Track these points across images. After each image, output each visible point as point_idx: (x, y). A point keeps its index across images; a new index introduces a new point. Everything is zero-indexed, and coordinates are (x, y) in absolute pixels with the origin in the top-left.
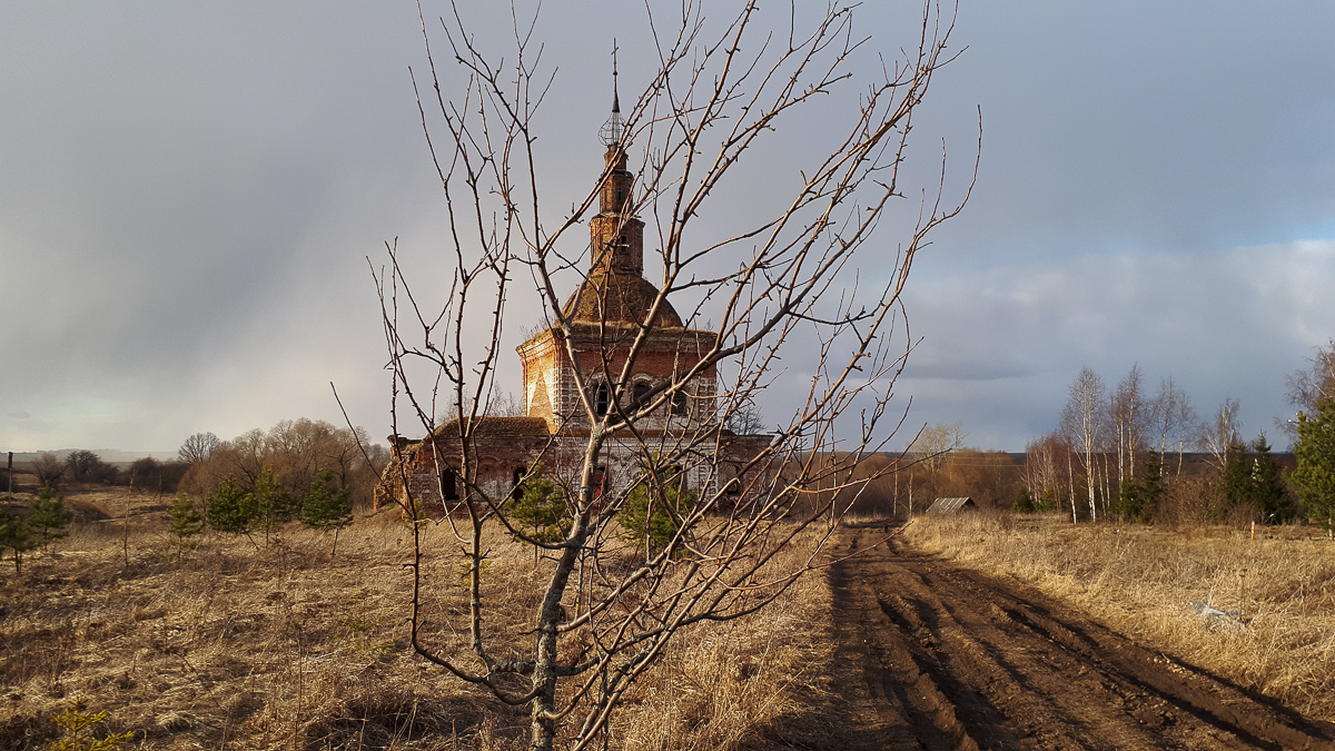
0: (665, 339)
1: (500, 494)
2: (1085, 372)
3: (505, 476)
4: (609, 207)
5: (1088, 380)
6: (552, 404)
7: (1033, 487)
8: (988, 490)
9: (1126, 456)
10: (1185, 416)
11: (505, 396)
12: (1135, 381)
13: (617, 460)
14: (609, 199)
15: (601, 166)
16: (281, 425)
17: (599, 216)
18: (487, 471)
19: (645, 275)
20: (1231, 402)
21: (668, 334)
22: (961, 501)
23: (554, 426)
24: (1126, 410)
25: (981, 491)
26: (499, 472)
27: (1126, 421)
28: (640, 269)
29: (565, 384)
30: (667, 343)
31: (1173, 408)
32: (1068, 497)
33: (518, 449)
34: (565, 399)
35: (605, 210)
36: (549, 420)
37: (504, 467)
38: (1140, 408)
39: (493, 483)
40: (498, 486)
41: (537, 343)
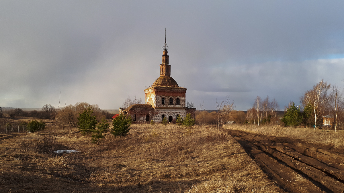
0: (176, 89)
1: (144, 119)
2: (258, 97)
3: (145, 116)
4: (164, 62)
5: (258, 98)
6: (153, 102)
7: (249, 119)
8: (239, 120)
9: (265, 113)
10: (277, 106)
11: (137, 99)
12: (267, 98)
13: (166, 113)
14: (164, 61)
15: (163, 54)
16: (77, 103)
17: (162, 64)
18: (141, 115)
19: (171, 76)
20: (291, 101)
21: (176, 88)
22: (233, 122)
23: (154, 106)
24: (265, 104)
25: (237, 120)
26: (144, 115)
27: (265, 106)
28: (170, 75)
29: (156, 98)
30: (176, 90)
31: (275, 104)
32: (254, 121)
33: (147, 111)
34: (156, 101)
35: (163, 63)
36: (152, 105)
37: (145, 114)
38: (269, 104)
39: (143, 117)
40: (144, 118)
41: (150, 90)
